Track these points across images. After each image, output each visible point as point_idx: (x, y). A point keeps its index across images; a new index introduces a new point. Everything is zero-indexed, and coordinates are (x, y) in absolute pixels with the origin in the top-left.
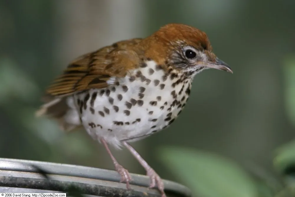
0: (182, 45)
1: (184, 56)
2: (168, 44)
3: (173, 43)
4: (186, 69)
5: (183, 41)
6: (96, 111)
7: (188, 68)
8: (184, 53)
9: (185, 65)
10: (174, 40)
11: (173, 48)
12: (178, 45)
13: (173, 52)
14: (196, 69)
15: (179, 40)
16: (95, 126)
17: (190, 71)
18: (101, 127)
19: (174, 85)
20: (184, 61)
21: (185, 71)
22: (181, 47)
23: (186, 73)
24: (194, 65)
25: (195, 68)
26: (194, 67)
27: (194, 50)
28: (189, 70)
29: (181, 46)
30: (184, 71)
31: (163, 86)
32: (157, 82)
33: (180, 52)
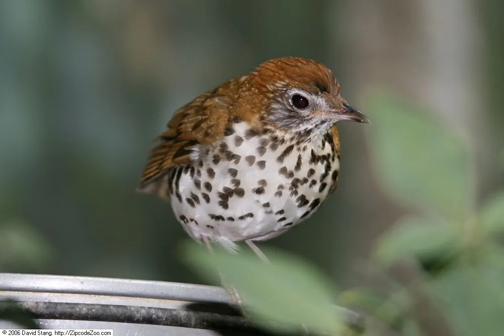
0: (285, 89)
1: (290, 106)
2: (265, 90)
3: (272, 87)
4: (298, 127)
5: (284, 81)
6: (184, 198)
7: (301, 125)
8: (290, 101)
9: (295, 120)
10: (273, 83)
11: (271, 95)
12: (279, 90)
13: (272, 102)
14: (314, 125)
15: (279, 82)
16: (187, 221)
17: (305, 130)
18: (196, 223)
19: (281, 159)
20: (292, 114)
21: (298, 130)
22: (284, 92)
23: (299, 134)
24: (311, 119)
25: (312, 124)
26: (309, 122)
27: (303, 94)
28: (302, 128)
29: (283, 90)
30: (294, 130)
31: (262, 164)
32: (251, 160)
33: (283, 100)
